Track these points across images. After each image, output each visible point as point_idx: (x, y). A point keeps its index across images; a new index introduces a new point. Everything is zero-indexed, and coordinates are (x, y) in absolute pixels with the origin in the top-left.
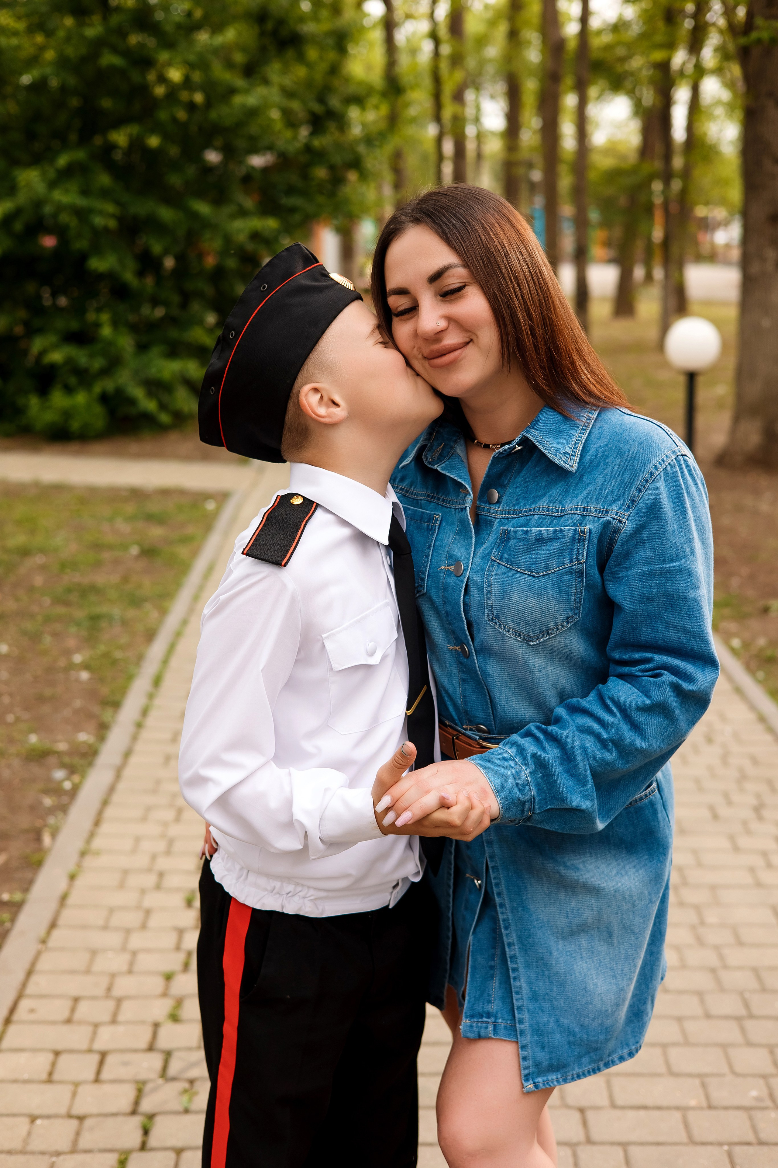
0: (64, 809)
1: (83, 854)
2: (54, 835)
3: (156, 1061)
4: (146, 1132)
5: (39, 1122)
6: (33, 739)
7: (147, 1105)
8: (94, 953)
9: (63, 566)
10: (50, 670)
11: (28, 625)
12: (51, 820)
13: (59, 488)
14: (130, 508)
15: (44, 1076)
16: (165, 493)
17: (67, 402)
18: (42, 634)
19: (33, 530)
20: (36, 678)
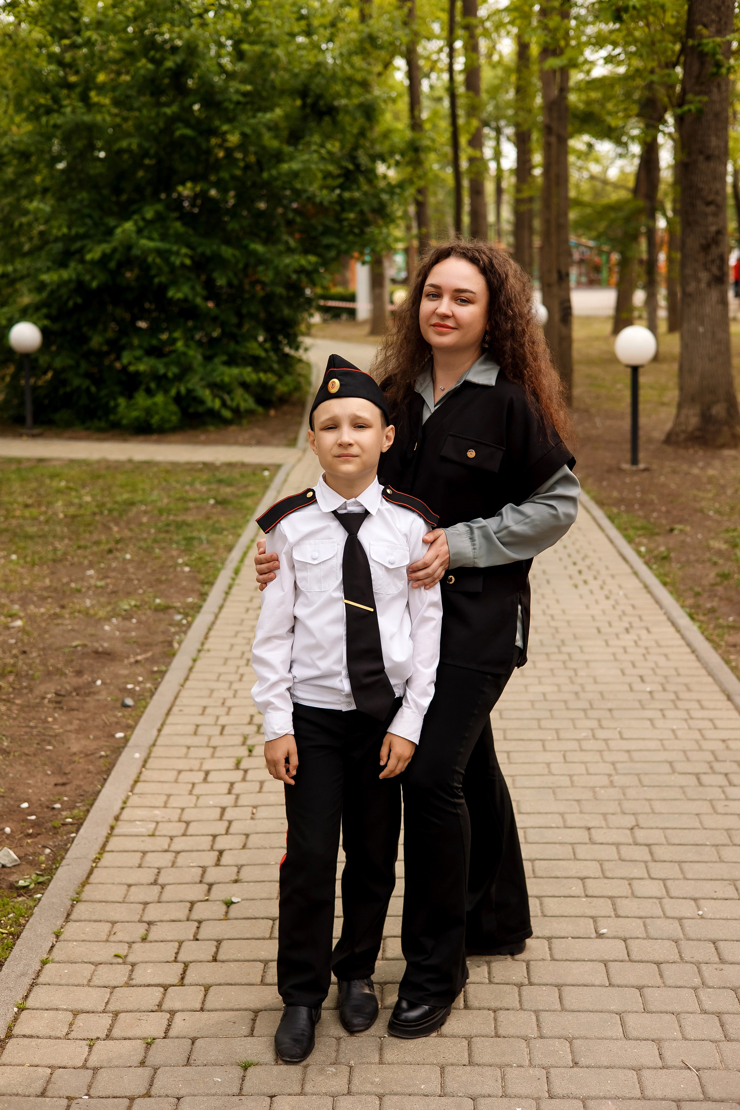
0: (185, 632)
1: (199, 651)
2: (180, 643)
3: (254, 728)
4: (250, 751)
5: (192, 749)
6: (158, 601)
7: (249, 742)
8: (212, 691)
9: (161, 511)
10: (162, 567)
11: (142, 544)
12: (177, 637)
13: (149, 464)
14: (205, 477)
15: (192, 732)
16: (230, 465)
17: (149, 402)
18: (153, 548)
19: (134, 491)
20: (154, 571)
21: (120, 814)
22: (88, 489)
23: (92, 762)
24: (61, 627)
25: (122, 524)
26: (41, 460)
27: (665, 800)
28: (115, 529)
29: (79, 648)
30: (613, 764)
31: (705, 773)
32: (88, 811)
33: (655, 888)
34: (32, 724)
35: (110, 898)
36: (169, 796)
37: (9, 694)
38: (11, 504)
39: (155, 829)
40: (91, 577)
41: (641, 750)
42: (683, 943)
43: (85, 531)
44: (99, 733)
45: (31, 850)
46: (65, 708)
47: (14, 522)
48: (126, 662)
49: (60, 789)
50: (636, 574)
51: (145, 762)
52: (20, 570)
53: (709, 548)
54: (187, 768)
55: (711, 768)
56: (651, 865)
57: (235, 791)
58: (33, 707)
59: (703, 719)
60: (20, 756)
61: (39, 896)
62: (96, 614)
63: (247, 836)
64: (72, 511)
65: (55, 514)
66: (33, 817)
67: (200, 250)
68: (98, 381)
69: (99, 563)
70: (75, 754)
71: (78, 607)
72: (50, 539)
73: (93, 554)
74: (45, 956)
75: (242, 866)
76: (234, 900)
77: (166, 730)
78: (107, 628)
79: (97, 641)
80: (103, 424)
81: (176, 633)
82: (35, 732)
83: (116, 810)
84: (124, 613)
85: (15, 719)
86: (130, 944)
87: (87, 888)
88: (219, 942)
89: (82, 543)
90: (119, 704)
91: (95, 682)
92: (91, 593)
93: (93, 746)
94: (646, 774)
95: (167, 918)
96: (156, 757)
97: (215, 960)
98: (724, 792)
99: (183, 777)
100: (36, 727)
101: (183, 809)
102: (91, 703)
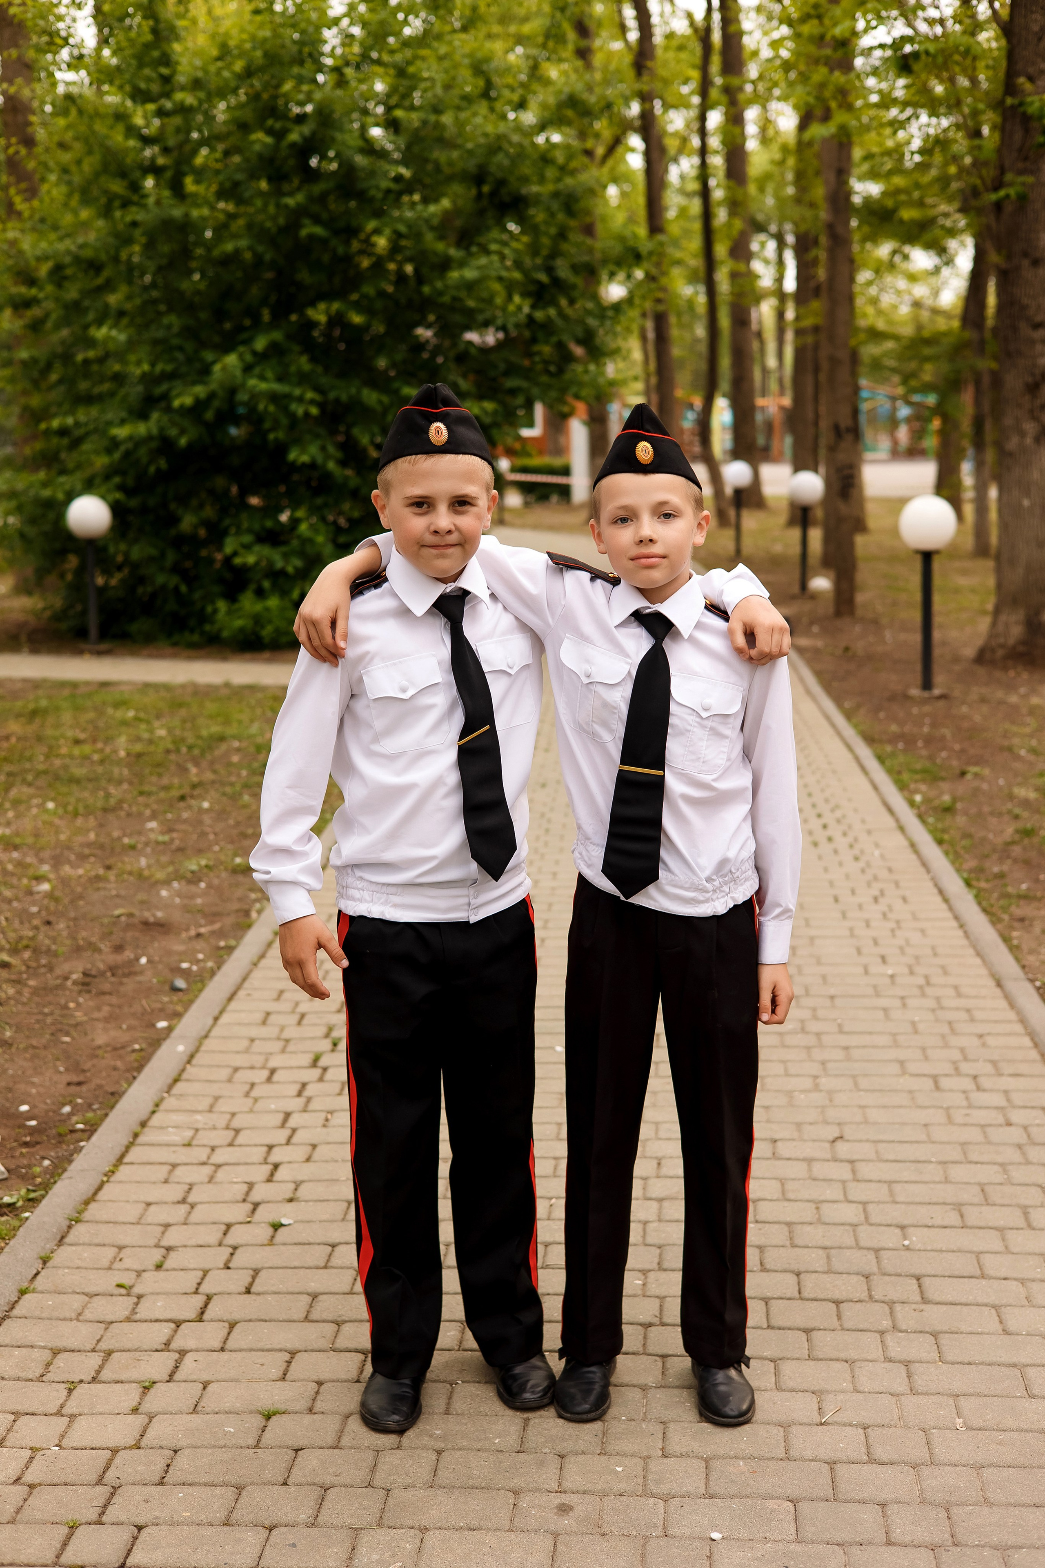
2: (259, 912)
4: (335, 1045)
5: (257, 1042)
6: (238, 860)
7: (335, 1034)
9: (259, 748)
11: (228, 790)
12: (258, 906)
13: (252, 688)
15: (260, 1022)
17: (258, 607)
18: (241, 794)
19: (227, 722)
20: (238, 824)
21: (149, 1119)
22: (164, 721)
23: (120, 1057)
24: (102, 893)
25: (204, 764)
26: (105, 685)
27: (885, 1107)
28: (194, 770)
29: (123, 919)
30: (823, 1063)
31: (946, 1075)
32: (106, 1115)
33: (851, 1213)
34: (46, 1010)
35: (121, 1219)
36: (217, 1098)
37: (21, 973)
38: (56, 739)
39: (193, 1138)
40: (152, 830)
41: (864, 1047)
42: (875, 1279)
43: (151, 774)
44: (134, 1022)
45: (25, 1162)
46: (94, 991)
47: (58, 762)
48: (184, 935)
49: (73, 1089)
50: (902, 829)
51: (192, 1056)
52: (57, 821)
53: (1011, 797)
54: (247, 1065)
55: (956, 1069)
56: (851, 1185)
57: (307, 1093)
58: (51, 990)
59: (957, 1009)
60: (26, 1049)
61: (27, 1214)
62: (151, 876)
63: (314, 1146)
64: (138, 748)
65: (115, 752)
66: (33, 1123)
67: (331, 395)
68: (189, 578)
69: (165, 812)
70: (100, 1047)
71: (128, 868)
72: (103, 783)
73: (160, 801)
74: (25, 1285)
75: (302, 1182)
76: (284, 1221)
77: (225, 1019)
78: (164, 893)
79: (148, 910)
80: (196, 638)
81: (257, 900)
82: (49, 1020)
83: (144, 1115)
84: (189, 875)
85: (24, 1004)
86: (139, 1273)
87: (93, 1206)
88: (256, 1272)
89: (146, 788)
90: (167, 988)
91: (137, 959)
92: (149, 850)
93: (123, 1037)
94: (866, 1075)
95: (193, 1242)
96: (207, 1052)
97: (248, 1291)
98: (967, 1098)
99: (240, 1076)
100: (51, 1014)
101: (233, 1115)
102: (130, 985)
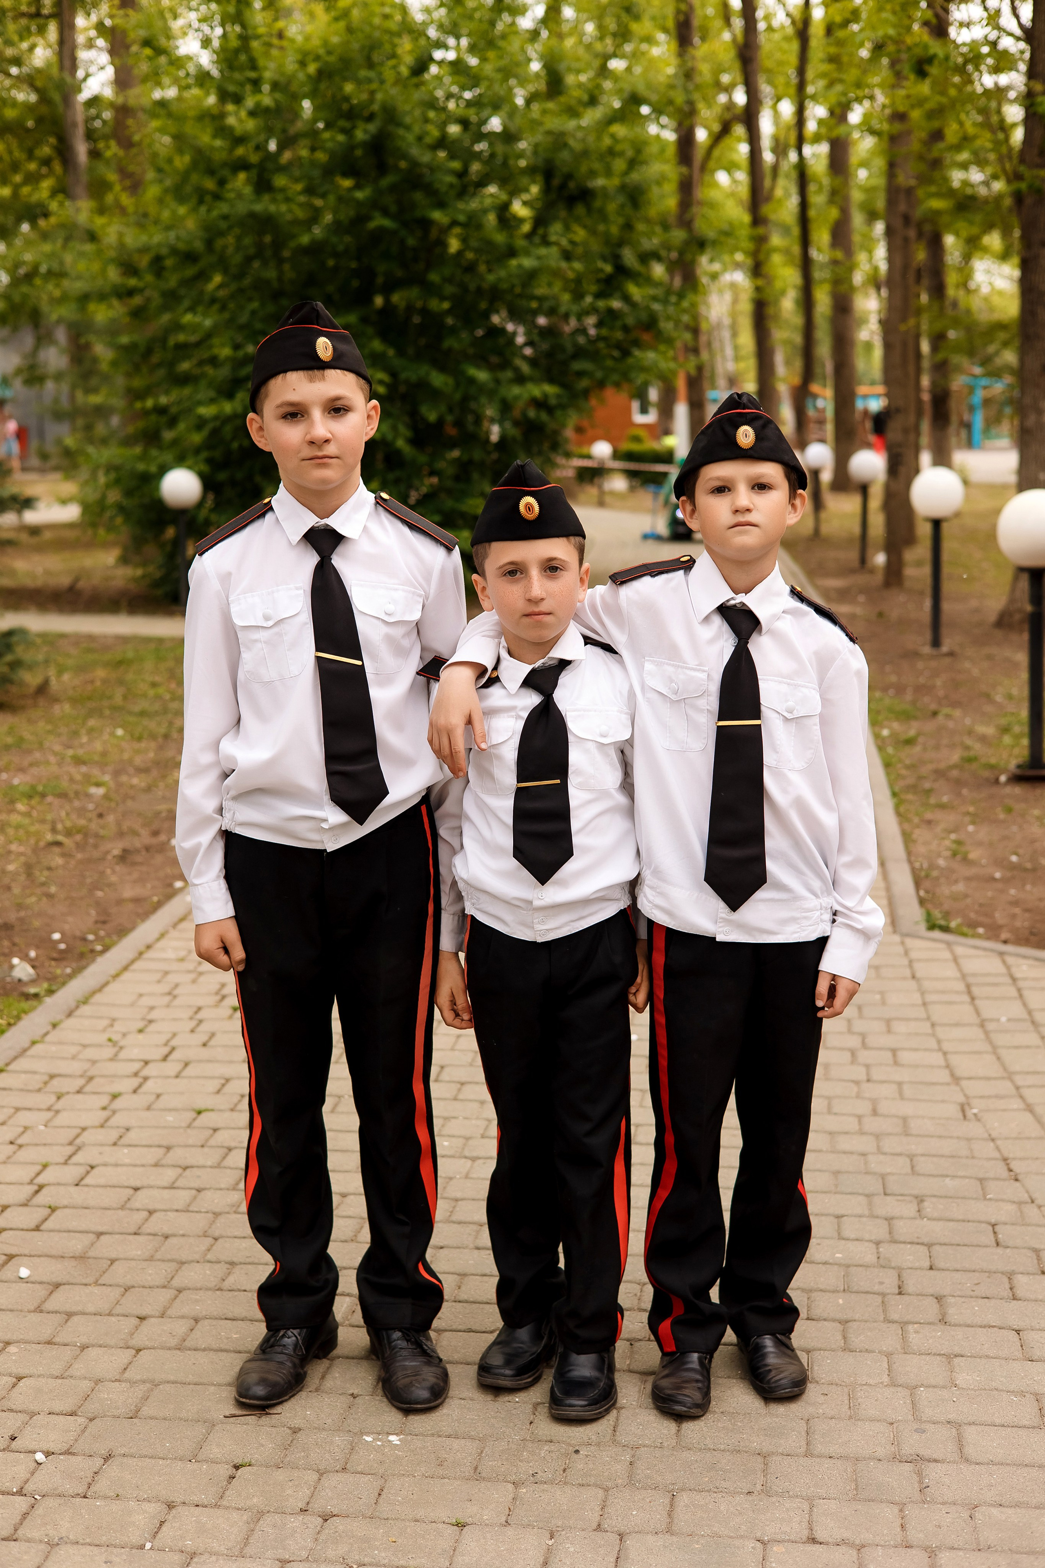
21: (154, 943)
23: (140, 905)
32: (120, 941)
34: (87, 874)
35: (118, 1003)
37: (71, 849)
38: (136, 682)
44: (157, 883)
46: (129, 862)
52: (123, 744)
58: (94, 861)
60: (66, 900)
61: (45, 999)
66: (62, 946)
67: (403, 376)
70: (125, 899)
74: (37, 1039)
85: (70, 870)
86: (125, 1034)
87: (98, 994)
88: (214, 1034)
93: (146, 893)
95: (171, 1017)
97: (204, 1045)
100: (91, 876)
